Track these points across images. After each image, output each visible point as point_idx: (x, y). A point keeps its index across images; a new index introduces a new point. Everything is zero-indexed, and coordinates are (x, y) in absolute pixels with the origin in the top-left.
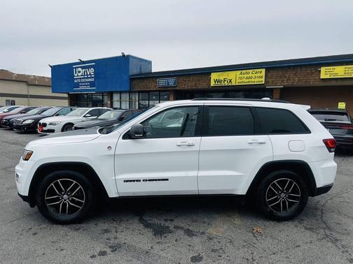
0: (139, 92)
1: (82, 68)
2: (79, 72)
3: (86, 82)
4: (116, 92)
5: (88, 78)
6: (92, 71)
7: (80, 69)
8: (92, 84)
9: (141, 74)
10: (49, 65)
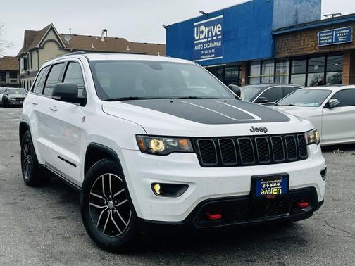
0: (291, 59)
1: (206, 25)
2: (202, 32)
3: (211, 48)
4: (255, 62)
5: (213, 41)
6: (219, 28)
7: (202, 28)
8: (218, 51)
9: (297, 25)
10: (163, 25)
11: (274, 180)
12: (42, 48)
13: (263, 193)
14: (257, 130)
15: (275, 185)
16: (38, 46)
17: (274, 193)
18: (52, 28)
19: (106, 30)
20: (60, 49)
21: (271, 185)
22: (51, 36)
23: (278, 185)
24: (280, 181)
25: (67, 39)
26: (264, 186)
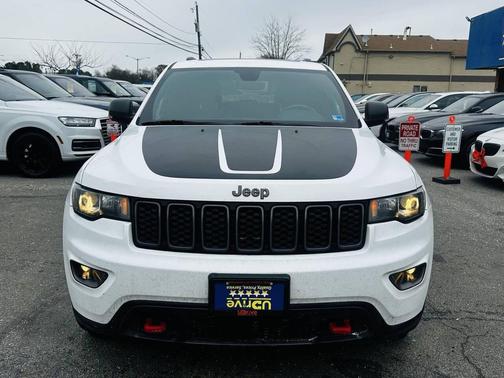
10: (467, 18)
11: (254, 285)
12: (338, 51)
13: (230, 304)
14: (247, 193)
15: (257, 294)
16: (334, 49)
17: (255, 307)
18: (349, 30)
19: (408, 28)
20: (356, 51)
21: (249, 294)
22: (349, 38)
23: (265, 294)
24: (270, 288)
25: (364, 40)
26: (233, 294)
